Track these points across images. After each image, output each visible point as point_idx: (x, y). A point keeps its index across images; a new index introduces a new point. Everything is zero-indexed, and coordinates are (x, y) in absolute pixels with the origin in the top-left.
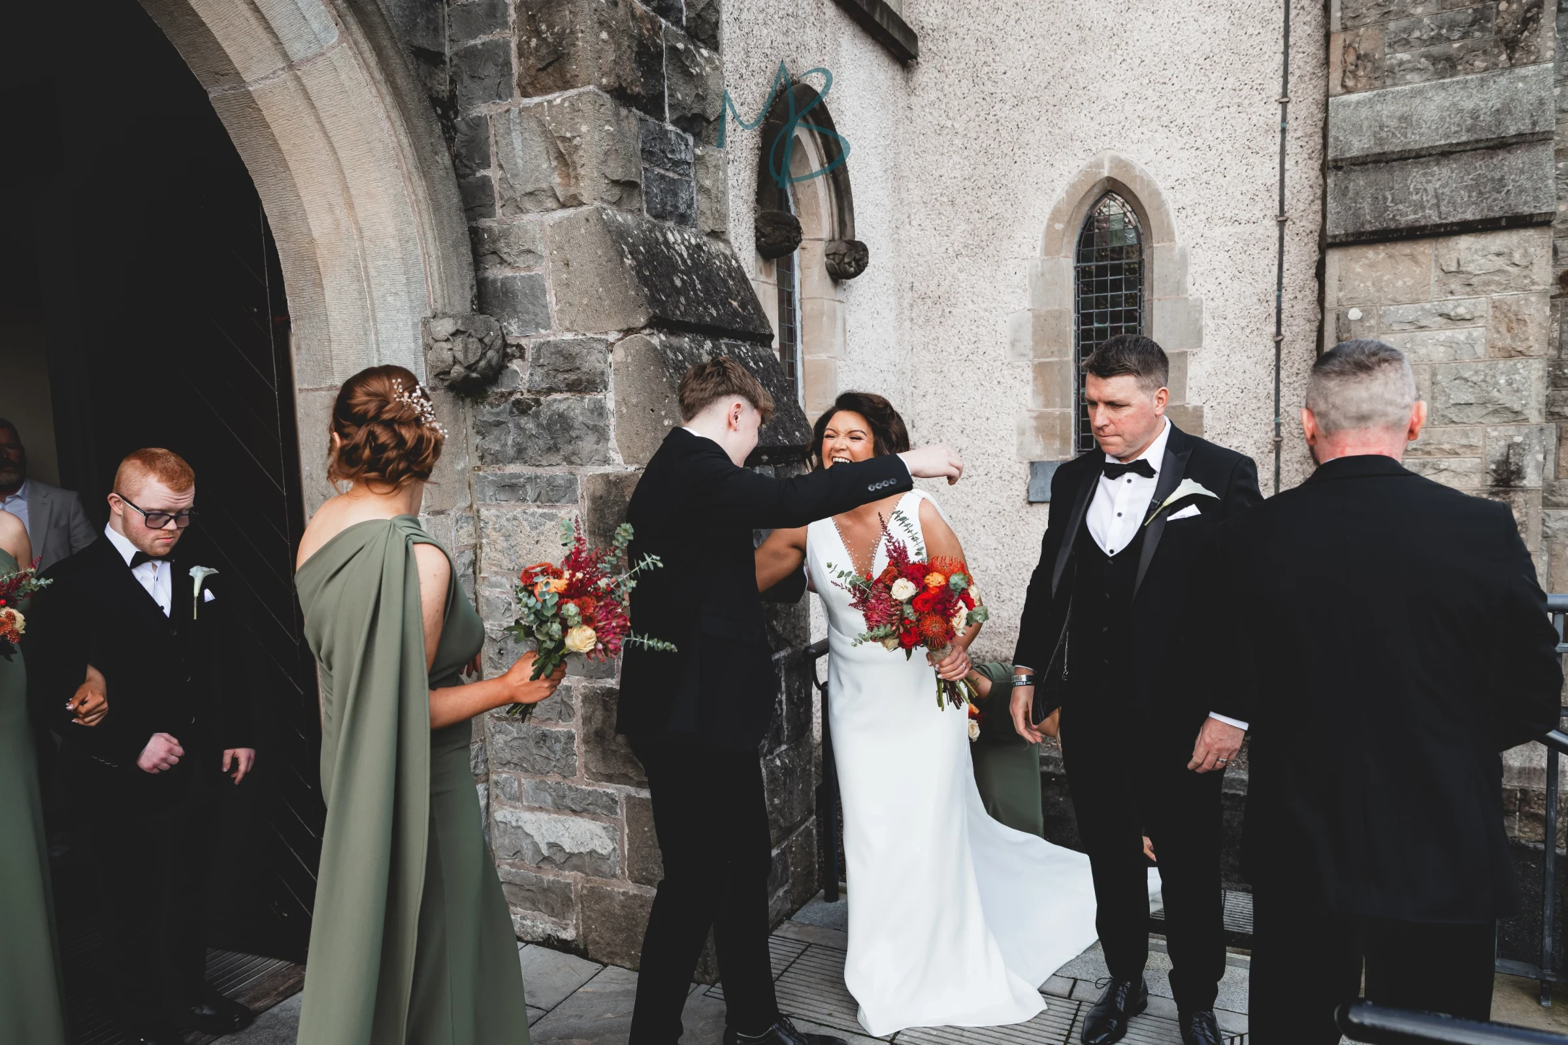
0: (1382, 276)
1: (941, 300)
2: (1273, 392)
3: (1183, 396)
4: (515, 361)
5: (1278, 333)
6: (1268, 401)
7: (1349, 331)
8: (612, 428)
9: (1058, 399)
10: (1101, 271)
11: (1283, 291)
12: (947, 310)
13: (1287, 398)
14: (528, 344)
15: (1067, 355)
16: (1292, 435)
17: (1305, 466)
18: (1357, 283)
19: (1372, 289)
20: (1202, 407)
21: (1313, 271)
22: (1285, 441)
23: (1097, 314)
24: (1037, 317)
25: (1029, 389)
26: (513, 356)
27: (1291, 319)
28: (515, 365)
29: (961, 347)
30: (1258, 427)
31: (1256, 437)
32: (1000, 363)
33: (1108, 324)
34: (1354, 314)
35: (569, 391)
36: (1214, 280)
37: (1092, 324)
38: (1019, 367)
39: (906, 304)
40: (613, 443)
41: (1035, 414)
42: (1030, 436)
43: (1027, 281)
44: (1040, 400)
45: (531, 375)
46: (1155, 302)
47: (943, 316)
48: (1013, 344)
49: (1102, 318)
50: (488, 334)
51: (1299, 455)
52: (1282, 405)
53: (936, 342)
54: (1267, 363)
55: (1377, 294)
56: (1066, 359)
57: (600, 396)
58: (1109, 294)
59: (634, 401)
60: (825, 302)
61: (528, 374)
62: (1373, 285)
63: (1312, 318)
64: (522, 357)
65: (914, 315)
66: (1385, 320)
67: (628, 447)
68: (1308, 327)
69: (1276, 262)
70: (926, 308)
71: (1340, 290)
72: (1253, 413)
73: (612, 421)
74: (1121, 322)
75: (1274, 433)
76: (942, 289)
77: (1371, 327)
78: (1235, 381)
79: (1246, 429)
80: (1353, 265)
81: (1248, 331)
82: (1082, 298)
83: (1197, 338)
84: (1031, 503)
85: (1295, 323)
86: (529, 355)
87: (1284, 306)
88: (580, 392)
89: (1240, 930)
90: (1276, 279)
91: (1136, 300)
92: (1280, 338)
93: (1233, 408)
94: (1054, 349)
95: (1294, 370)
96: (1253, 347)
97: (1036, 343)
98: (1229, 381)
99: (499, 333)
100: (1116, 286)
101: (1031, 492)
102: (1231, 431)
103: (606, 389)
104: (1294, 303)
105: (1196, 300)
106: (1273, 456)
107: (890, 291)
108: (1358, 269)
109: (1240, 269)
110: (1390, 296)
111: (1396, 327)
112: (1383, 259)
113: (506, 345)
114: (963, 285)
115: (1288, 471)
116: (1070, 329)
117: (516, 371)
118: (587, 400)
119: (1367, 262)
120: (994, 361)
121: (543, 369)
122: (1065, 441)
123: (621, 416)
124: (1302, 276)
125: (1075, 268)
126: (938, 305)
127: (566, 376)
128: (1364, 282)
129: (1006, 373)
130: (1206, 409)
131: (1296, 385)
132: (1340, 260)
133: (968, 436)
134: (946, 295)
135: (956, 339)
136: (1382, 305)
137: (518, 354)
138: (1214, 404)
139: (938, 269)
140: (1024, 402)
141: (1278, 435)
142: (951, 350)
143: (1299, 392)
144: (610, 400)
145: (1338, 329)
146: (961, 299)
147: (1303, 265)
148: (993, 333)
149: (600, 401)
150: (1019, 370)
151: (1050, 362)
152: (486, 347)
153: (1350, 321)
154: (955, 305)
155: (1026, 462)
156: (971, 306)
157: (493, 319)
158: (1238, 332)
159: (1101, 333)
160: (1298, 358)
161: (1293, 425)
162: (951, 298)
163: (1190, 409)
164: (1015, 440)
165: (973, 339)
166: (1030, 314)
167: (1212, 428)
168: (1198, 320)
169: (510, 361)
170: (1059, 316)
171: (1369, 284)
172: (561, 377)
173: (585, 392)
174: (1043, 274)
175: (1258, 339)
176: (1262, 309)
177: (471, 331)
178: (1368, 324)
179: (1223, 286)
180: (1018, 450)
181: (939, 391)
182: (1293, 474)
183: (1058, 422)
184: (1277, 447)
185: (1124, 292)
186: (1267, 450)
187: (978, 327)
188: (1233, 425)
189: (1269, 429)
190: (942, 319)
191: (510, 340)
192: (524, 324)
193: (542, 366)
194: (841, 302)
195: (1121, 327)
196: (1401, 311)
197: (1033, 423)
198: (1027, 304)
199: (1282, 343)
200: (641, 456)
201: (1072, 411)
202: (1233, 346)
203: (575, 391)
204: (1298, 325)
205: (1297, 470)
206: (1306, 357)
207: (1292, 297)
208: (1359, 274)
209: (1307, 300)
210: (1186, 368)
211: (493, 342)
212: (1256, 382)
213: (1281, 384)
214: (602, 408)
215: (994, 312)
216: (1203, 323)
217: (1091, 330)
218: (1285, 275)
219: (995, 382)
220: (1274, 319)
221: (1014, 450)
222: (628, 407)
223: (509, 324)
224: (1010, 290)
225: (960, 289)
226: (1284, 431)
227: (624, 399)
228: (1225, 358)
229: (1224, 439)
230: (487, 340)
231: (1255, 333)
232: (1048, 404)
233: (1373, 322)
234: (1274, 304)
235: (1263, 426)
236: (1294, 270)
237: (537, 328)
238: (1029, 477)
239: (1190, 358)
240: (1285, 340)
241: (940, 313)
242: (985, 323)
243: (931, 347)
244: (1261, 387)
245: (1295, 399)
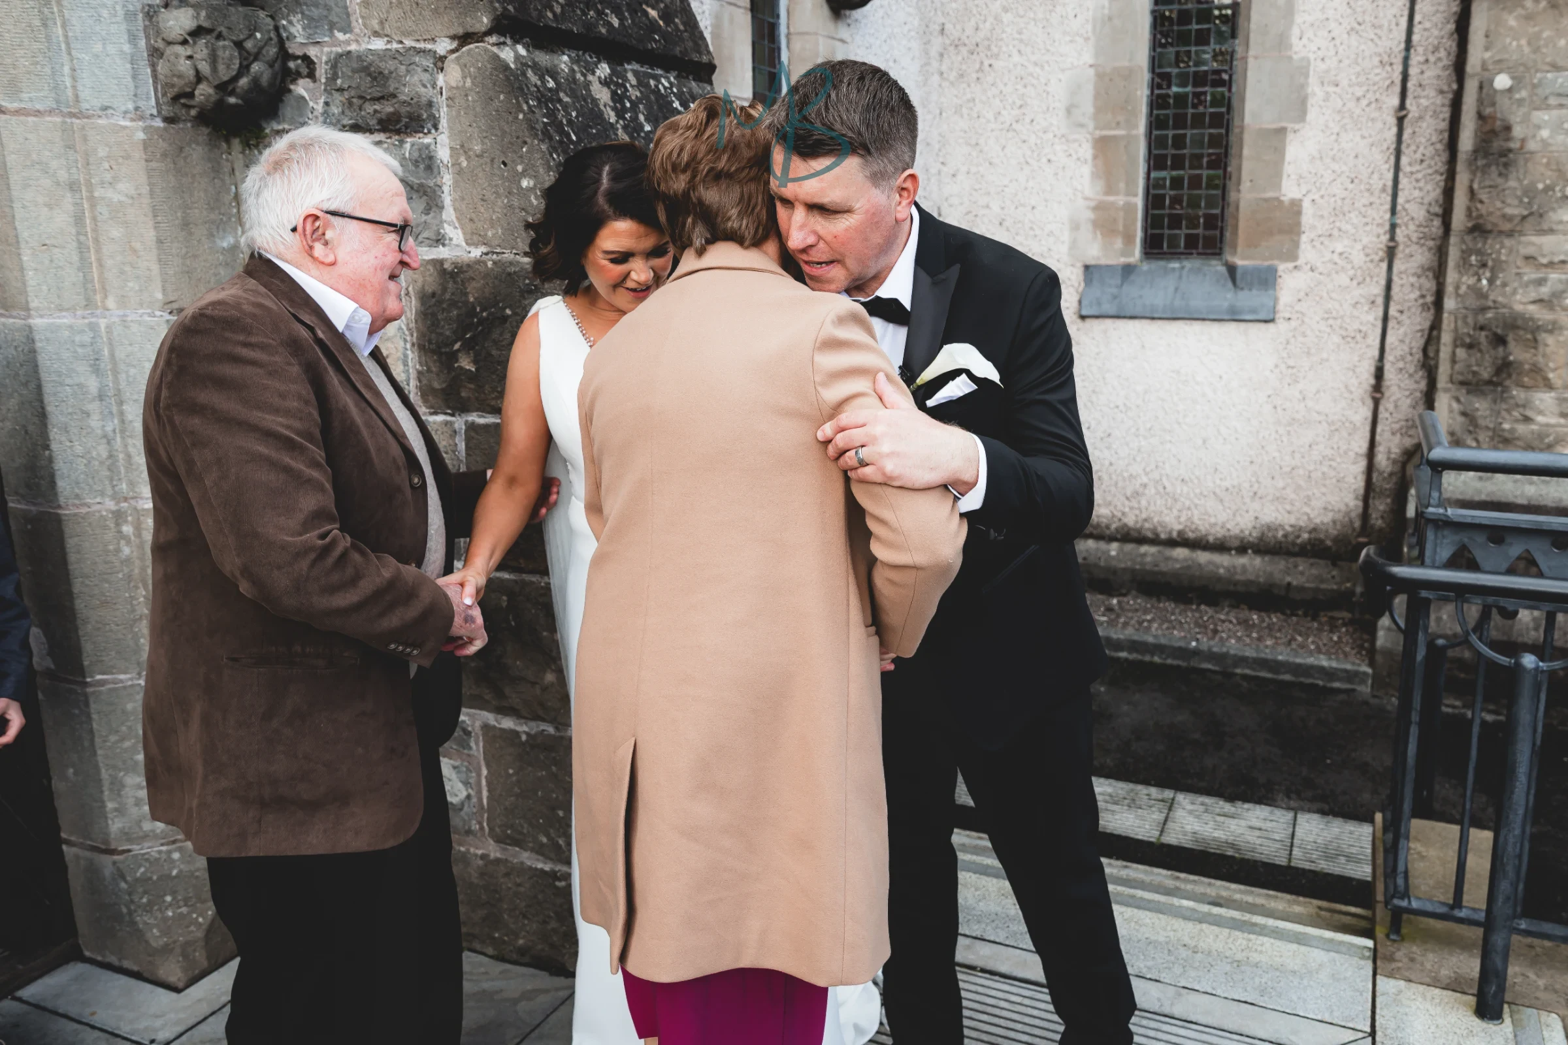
0: (1541, 32)
1: (979, 49)
2: (1390, 183)
3: (1278, 186)
4: (301, 82)
5: (1402, 106)
6: (1384, 195)
7: (1493, 104)
8: (446, 189)
9: (1122, 185)
10: (1184, 17)
11: (1412, 51)
12: (986, 63)
13: (1406, 192)
14: (320, 55)
15: (1136, 127)
16: (1410, 239)
17: (1423, 280)
18: (1508, 40)
19: (1527, 50)
20: (1301, 200)
21: (1452, 26)
22: (1401, 248)
23: (1179, 75)
24: (1100, 76)
25: (1086, 170)
26: (296, 76)
27: (1419, 89)
28: (301, 88)
29: (1003, 112)
30: (1368, 228)
31: (1365, 240)
32: (1051, 135)
33: (1189, 89)
34: (1502, 81)
35: (384, 130)
36: (1326, 34)
37: (1169, 87)
38: (1075, 141)
39: (934, 52)
40: (449, 213)
41: (1093, 204)
42: (1086, 232)
43: (1089, 27)
44: (1100, 185)
45: (327, 104)
46: (1251, 61)
47: (980, 70)
48: (1069, 111)
49: (1183, 80)
50: (251, 36)
51: (1416, 265)
52: (1400, 200)
53: (971, 104)
54: (1385, 146)
55: (1533, 56)
56: (1134, 132)
57: (427, 140)
58: (1193, 49)
59: (478, 148)
60: (821, 40)
61: (322, 101)
62: (1529, 43)
63: (1445, 88)
64: (311, 75)
65: (944, 68)
66: (1539, 91)
67: (471, 220)
68: (1439, 100)
69: (1406, 13)
70: (960, 58)
71: (1487, 49)
72: (1363, 210)
73: (447, 179)
74: (1205, 85)
75: (1388, 236)
76: (981, 34)
77: (1520, 102)
78: (1344, 168)
79: (1353, 231)
80: (1505, 15)
81: (1364, 102)
82: (1161, 54)
83: (1300, 108)
84: (1083, 318)
85: (1425, 93)
86: (322, 72)
87: (1413, 71)
88: (398, 132)
89: (1312, 867)
90: (1403, 37)
91: (1227, 58)
92: (1404, 113)
93: (1339, 203)
94: (1121, 118)
95: (1418, 156)
96: (1370, 124)
97: (1099, 110)
98: (1336, 167)
99: (273, 35)
100: (1202, 39)
101: (1084, 303)
102: (1335, 233)
103: (437, 129)
104: (1424, 67)
105: (1303, 59)
106: (1384, 265)
107: (913, 33)
108: (1512, 22)
109: (1360, 19)
110: (1548, 60)
111: (1553, 101)
112: (1545, 9)
113: (285, 55)
114: (1008, 30)
115: (1402, 286)
116: (1142, 94)
117: (303, 98)
118: (408, 146)
119: (1523, 12)
120: (1045, 132)
121: (342, 95)
122: (1129, 239)
123: (460, 172)
124: (1436, 32)
125: (1153, 12)
126: (975, 56)
127: (377, 107)
128: (1518, 40)
129: (1058, 147)
130: (1306, 204)
131: (1419, 176)
132: (1489, 9)
133: (1008, 230)
134: (986, 43)
135: (997, 101)
136: (1537, 71)
137: (305, 71)
138: (1316, 197)
139: (977, 6)
140: (1079, 187)
141: (1392, 239)
142: (990, 116)
143: (1421, 184)
144: (442, 145)
145: (1480, 101)
146: (1004, 49)
147: (1439, 18)
148: (1045, 95)
149: (428, 146)
150: (1076, 145)
151: (1114, 137)
152: (247, 60)
153: (1495, 91)
154: (997, 56)
155: (1079, 265)
156: (1016, 58)
157: (262, 14)
158: (1351, 105)
159: (1181, 99)
160: (1423, 140)
161: (1412, 227)
162: (993, 47)
163: (1287, 203)
164: (1066, 236)
165: (1019, 103)
166: (1091, 72)
167: (1313, 227)
168: (1303, 87)
169: (294, 81)
170: (1128, 75)
171: (1523, 42)
172: (370, 108)
173: (406, 133)
174: (1110, 19)
175: (1376, 114)
176: (1384, 75)
177: (222, 29)
178: (1517, 96)
179: (1338, 42)
180: (1071, 249)
181: (973, 169)
182: (1407, 289)
183: (1121, 214)
184: (1391, 253)
185: (1212, 46)
186: (1377, 258)
187: (1025, 86)
188: (1338, 224)
189: (1381, 231)
190: (980, 75)
191: (293, 48)
192: (312, 24)
193: (340, 90)
194: (843, 41)
195: (1205, 93)
196: (1560, 80)
197: (1090, 215)
198: (1088, 57)
199: (1406, 121)
200: (490, 234)
201: (1139, 201)
202: (1345, 121)
203: (390, 131)
204: (1427, 97)
205: (1412, 285)
206: (1434, 139)
207: (1421, 59)
208: (1511, 28)
209: (1440, 64)
210: (1284, 149)
211: (261, 48)
212: (1370, 170)
213: (1401, 175)
214: (431, 158)
215: (1046, 68)
216: (1309, 90)
217: (1168, 96)
218: (1417, 29)
219: (1044, 160)
220: (1397, 89)
221: (1064, 249)
222: (468, 158)
223: (290, 22)
224: (1068, 38)
225: (1004, 36)
226: (1400, 234)
227: (462, 146)
228: (1334, 137)
229: (1326, 242)
230: (249, 45)
231: (1373, 105)
232: (1110, 190)
233: (1524, 94)
234: (1399, 68)
235: (1374, 227)
236: (1427, 25)
237: (331, 30)
238: (1083, 284)
239: (1290, 136)
240: (1410, 116)
241: (977, 66)
242: (1035, 82)
243: (965, 111)
244: (1376, 176)
245: (1417, 193)
